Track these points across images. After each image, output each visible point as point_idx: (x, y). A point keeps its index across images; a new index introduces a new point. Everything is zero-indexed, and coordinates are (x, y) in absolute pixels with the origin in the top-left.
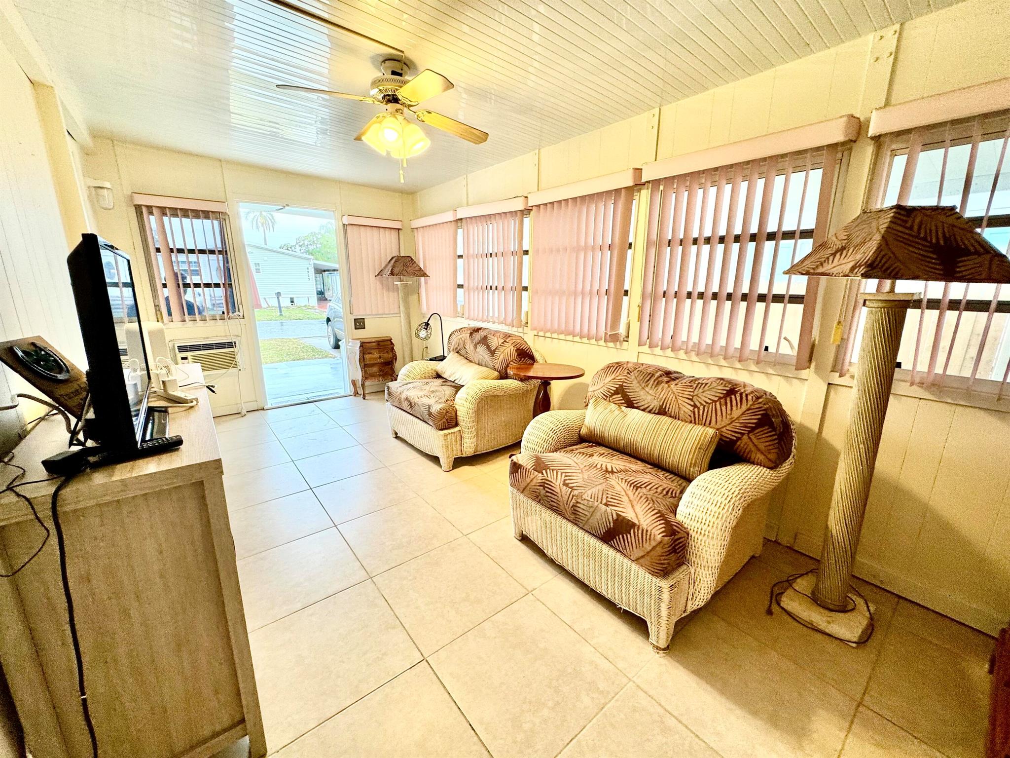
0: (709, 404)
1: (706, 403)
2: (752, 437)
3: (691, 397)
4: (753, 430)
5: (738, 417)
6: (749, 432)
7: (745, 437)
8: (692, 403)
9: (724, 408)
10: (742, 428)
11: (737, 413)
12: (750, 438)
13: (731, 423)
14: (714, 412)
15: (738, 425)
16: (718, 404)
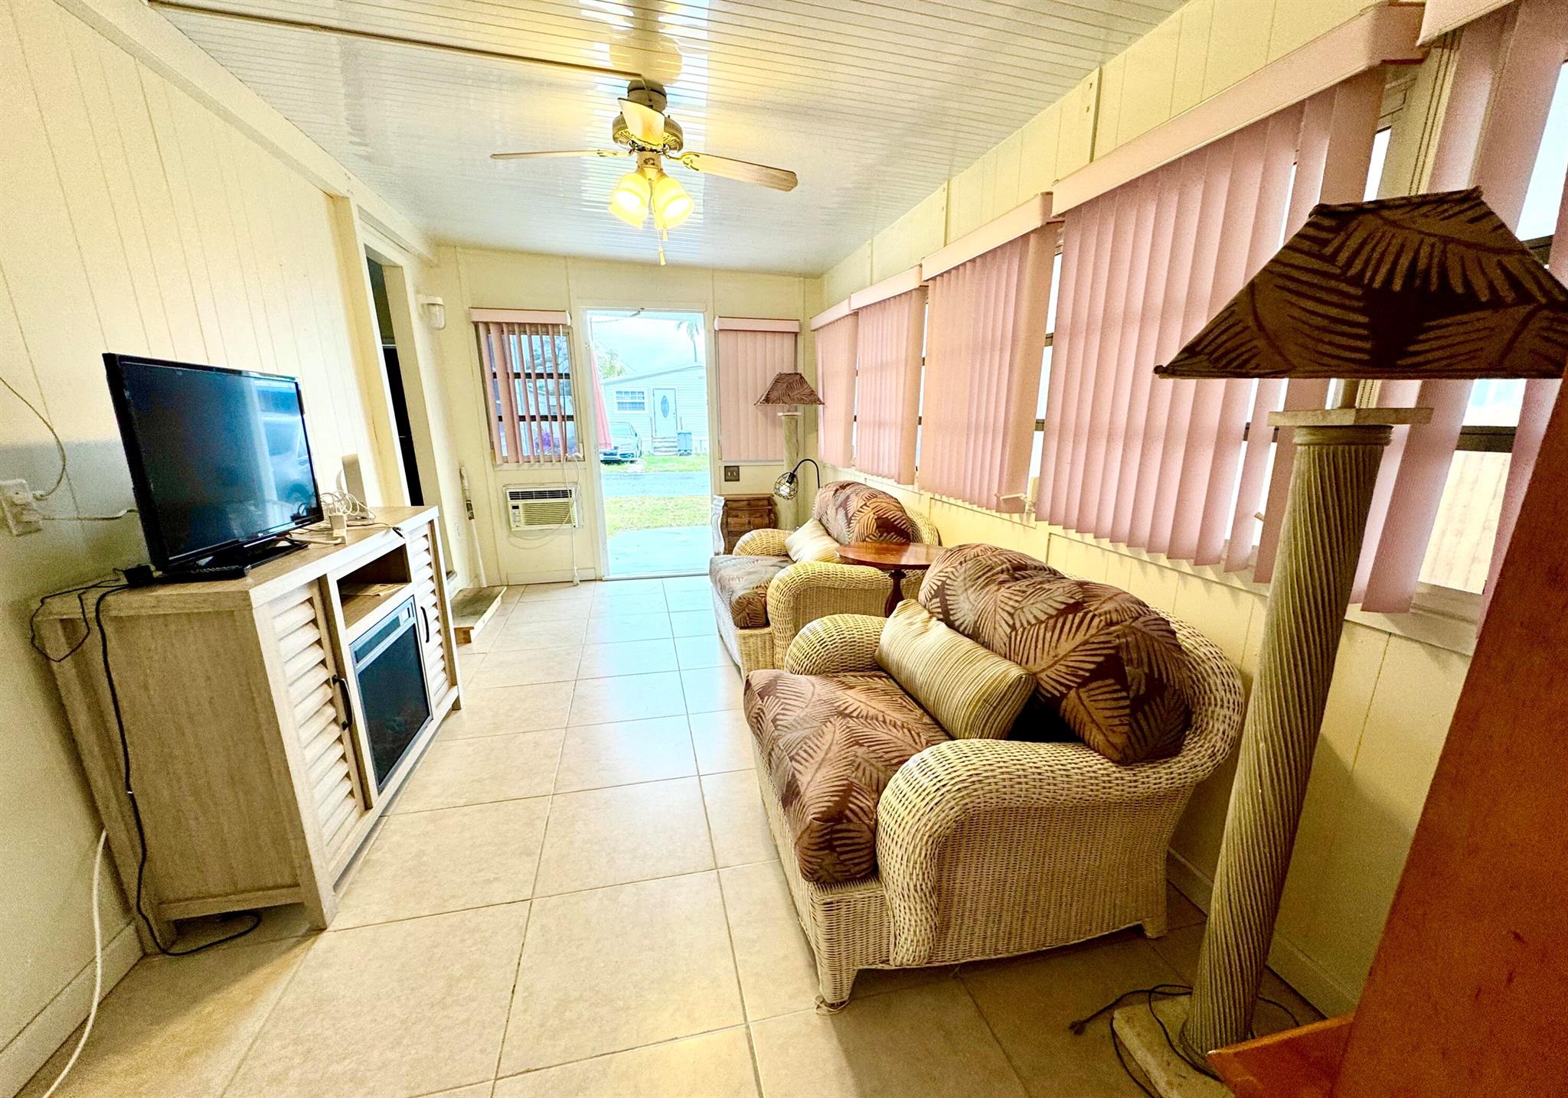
0: (1032, 626)
1: (1029, 623)
2: (1084, 696)
3: (1012, 611)
4: (1084, 682)
5: (1065, 656)
6: (1080, 686)
7: (1073, 693)
8: (1011, 623)
9: (1049, 635)
10: (1068, 677)
11: (1065, 646)
12: (1080, 698)
13: (1055, 663)
14: (1034, 639)
15: (1063, 669)
16: (1043, 626)
